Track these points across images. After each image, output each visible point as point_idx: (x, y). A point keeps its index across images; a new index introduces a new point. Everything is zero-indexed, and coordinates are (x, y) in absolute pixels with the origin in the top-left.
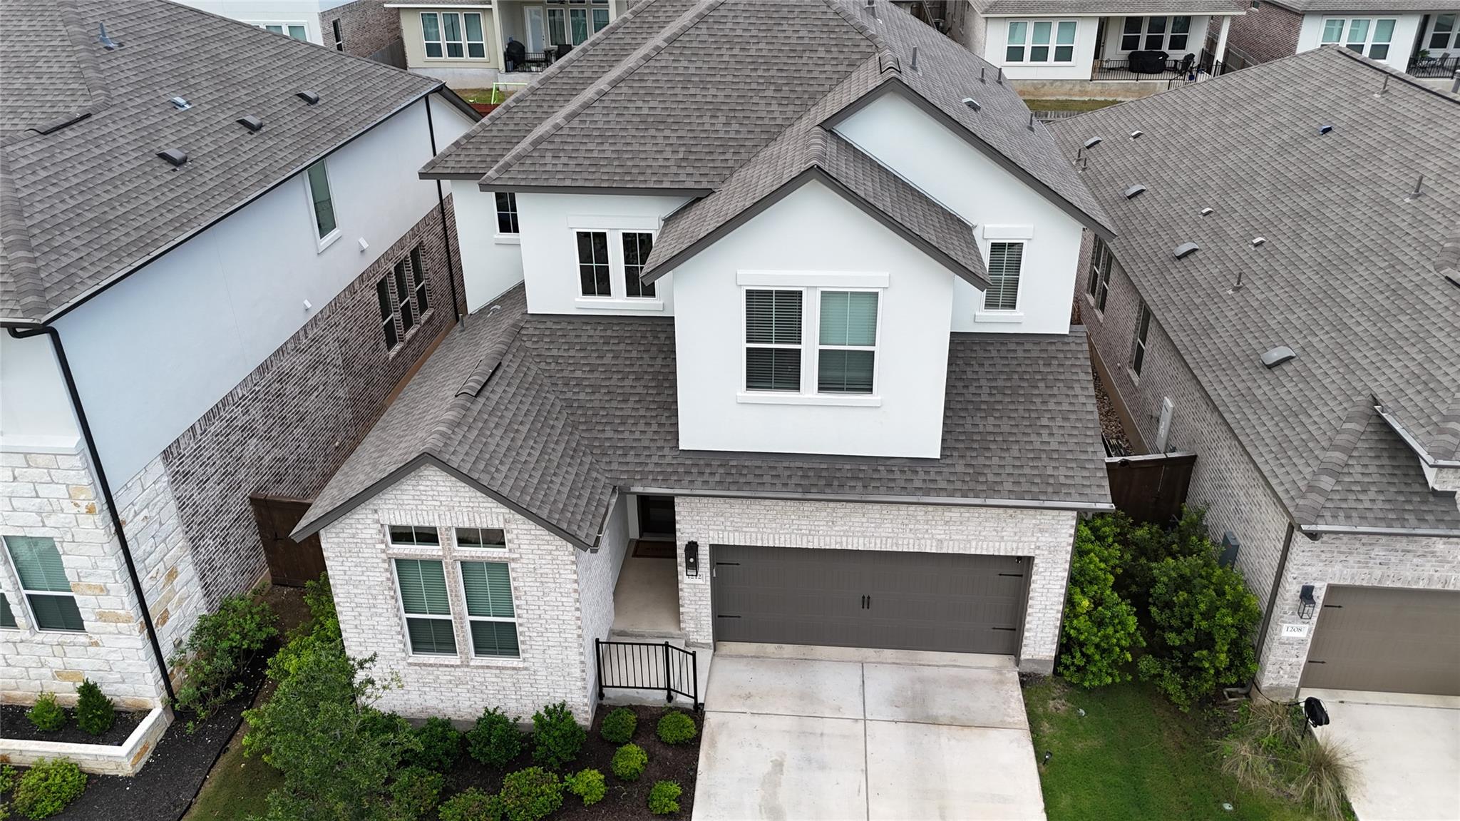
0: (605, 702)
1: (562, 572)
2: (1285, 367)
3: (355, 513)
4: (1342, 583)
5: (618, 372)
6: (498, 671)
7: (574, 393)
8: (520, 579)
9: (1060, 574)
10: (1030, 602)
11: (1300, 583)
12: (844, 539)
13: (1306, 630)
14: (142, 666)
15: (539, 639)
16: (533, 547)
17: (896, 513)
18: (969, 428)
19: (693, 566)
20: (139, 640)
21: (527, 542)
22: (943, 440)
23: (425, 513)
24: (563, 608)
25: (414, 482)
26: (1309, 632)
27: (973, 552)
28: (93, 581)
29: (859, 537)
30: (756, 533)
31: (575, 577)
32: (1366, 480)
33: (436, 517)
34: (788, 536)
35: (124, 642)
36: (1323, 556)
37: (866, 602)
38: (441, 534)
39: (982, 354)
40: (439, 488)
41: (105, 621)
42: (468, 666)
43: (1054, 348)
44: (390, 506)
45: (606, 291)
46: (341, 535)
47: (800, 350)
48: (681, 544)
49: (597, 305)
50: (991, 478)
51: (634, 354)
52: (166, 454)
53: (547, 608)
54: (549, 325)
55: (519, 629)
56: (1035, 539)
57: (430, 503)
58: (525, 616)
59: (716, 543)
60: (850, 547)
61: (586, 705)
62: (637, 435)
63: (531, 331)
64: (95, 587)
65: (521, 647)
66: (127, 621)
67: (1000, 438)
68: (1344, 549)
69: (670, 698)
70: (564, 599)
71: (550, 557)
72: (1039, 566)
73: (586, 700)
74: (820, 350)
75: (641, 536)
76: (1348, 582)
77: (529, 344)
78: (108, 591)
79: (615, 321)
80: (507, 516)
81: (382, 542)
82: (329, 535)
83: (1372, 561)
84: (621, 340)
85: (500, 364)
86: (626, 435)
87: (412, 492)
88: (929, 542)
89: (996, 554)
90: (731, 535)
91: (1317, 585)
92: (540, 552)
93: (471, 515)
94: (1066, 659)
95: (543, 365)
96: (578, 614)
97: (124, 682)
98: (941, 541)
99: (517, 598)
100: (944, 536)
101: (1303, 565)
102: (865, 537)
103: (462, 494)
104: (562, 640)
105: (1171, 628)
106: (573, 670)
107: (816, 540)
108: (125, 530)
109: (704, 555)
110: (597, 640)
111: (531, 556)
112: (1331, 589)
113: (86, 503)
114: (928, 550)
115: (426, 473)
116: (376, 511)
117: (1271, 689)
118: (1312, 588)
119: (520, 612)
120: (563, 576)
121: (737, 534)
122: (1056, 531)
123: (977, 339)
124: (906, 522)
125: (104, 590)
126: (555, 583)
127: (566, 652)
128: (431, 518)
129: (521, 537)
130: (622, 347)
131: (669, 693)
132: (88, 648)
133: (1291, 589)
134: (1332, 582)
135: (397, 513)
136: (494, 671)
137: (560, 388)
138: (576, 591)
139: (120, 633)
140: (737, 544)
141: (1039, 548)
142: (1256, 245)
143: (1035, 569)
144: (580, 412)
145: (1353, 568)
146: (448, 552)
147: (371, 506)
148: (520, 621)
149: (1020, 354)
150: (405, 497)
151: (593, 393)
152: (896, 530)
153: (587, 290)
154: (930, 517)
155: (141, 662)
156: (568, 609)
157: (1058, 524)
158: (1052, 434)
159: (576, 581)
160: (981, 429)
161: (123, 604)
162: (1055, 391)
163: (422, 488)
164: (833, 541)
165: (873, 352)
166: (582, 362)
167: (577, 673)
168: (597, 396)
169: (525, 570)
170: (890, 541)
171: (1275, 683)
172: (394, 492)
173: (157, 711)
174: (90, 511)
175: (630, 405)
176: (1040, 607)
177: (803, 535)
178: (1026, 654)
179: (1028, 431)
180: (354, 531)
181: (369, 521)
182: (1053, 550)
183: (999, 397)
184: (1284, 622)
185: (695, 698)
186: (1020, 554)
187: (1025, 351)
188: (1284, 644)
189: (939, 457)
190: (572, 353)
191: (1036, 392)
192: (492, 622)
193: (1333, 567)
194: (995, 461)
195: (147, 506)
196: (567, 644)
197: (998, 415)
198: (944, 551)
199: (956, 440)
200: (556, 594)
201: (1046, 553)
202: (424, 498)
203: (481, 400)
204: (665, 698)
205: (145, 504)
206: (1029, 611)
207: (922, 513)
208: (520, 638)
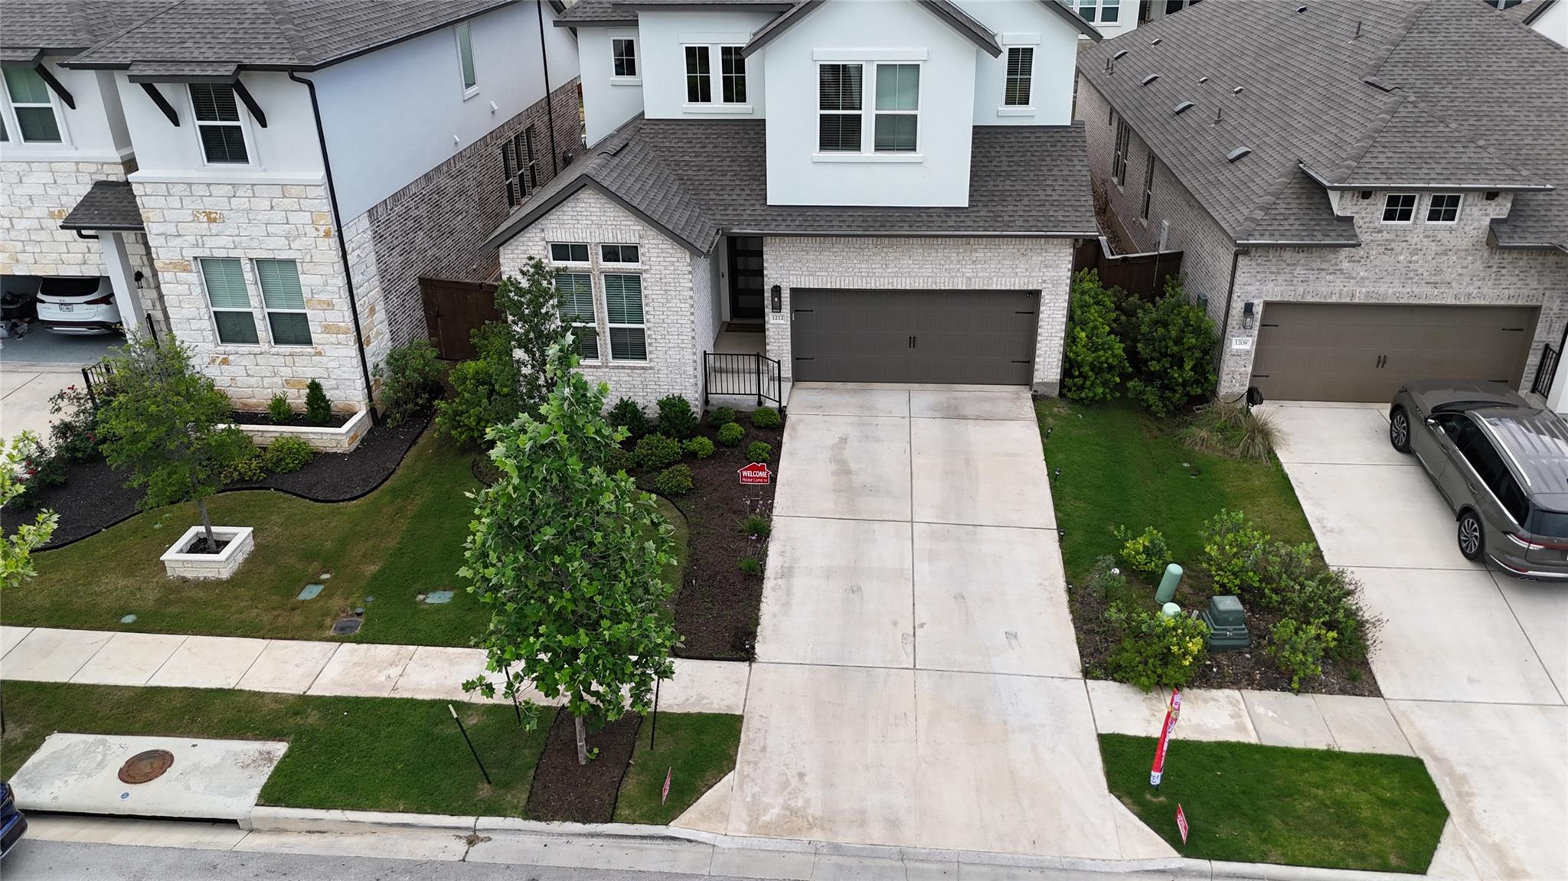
0: (709, 408)
1: (681, 281)
2: (1244, 159)
3: (527, 232)
4: (1274, 299)
5: (718, 156)
6: (630, 371)
7: (684, 171)
8: (650, 288)
9: (1062, 305)
10: (1039, 330)
11: (1242, 300)
12: (895, 279)
13: (1250, 343)
14: (353, 373)
15: (662, 341)
16: (660, 259)
17: (934, 255)
18: (991, 188)
19: (777, 308)
20: (353, 351)
21: (655, 255)
22: (970, 196)
23: (580, 231)
24: (681, 313)
25: (573, 205)
26: (1253, 344)
27: (994, 287)
28: (323, 297)
29: (906, 277)
30: (827, 277)
31: (691, 285)
32: (1287, 212)
33: (588, 234)
34: (851, 278)
35: (342, 352)
36: (1259, 277)
37: (912, 341)
38: (591, 249)
39: (1003, 140)
40: (591, 209)
41: (328, 333)
42: (607, 367)
43: (1059, 135)
44: (554, 226)
45: (706, 98)
46: (515, 252)
47: (860, 115)
48: (768, 287)
49: (700, 110)
50: (1006, 218)
51: (730, 145)
52: (371, 212)
53: (669, 313)
54: (662, 126)
55: (647, 333)
56: (1041, 274)
57: (585, 222)
58: (652, 321)
59: (795, 286)
60: (899, 287)
61: (697, 400)
62: (734, 197)
63: (648, 131)
64: (324, 302)
65: (648, 349)
66: (345, 333)
67: (1015, 194)
68: (1274, 269)
69: (760, 403)
70: (682, 305)
71: (672, 268)
72: (1046, 298)
73: (697, 395)
74: (876, 115)
75: (731, 319)
76: (1278, 299)
77: (647, 139)
78: (333, 305)
79: (715, 123)
80: (641, 233)
81: (547, 257)
82: (506, 252)
83: (1296, 279)
84: (719, 135)
85: (627, 144)
86: (726, 197)
87: (571, 213)
88: (960, 279)
89: (1012, 288)
90: (807, 278)
91: (1256, 301)
92: (665, 264)
93: (614, 231)
94: (1069, 382)
95: (658, 153)
96: (692, 318)
97: (338, 388)
98: (969, 279)
99: (646, 305)
100: (971, 274)
101: (1244, 285)
102: (911, 277)
103: (608, 214)
104: (680, 341)
105: (1153, 359)
106: (688, 369)
107: (873, 282)
108: (349, 257)
109: (786, 296)
110: (705, 352)
111: (658, 268)
112: (1267, 305)
113: (324, 227)
114: (960, 288)
115: (582, 196)
116: (543, 230)
117: (1227, 396)
118: (1252, 304)
119: (648, 317)
120: (682, 285)
121: (811, 278)
122: (1057, 267)
123: (999, 130)
124: (943, 262)
125: (330, 305)
126: (676, 291)
127: (682, 353)
128: (584, 235)
129: (651, 250)
130: (719, 140)
131: (759, 398)
132: (313, 358)
133: (1238, 307)
134: (1267, 299)
135: (559, 231)
136: (627, 371)
137: (673, 167)
138: (691, 298)
139: (339, 343)
140: (811, 287)
141: (1044, 282)
142: (1237, 92)
143: (1042, 300)
144: (689, 182)
145: (1282, 286)
146: (596, 264)
147: (540, 226)
148: (649, 325)
149: (1033, 139)
150: (566, 217)
151: (699, 170)
152: (935, 270)
153: (693, 98)
154: (961, 258)
155: (353, 369)
156: (685, 313)
157: (1059, 260)
158: (1054, 190)
159: (691, 289)
160: (1000, 188)
161: (344, 317)
162: (1059, 162)
163: (578, 209)
164: (886, 282)
165: (916, 116)
166: (689, 150)
167: (690, 371)
168: (702, 172)
169: (653, 280)
170: (930, 279)
171: (1230, 391)
172: (558, 213)
173: (362, 412)
174: (327, 235)
175: (728, 178)
176: (1047, 334)
177: (863, 276)
178: (1038, 378)
179: (1037, 188)
180: (525, 248)
181: (537, 239)
182: (1056, 283)
183: (1015, 168)
184: (1233, 336)
185: (780, 402)
186: (1030, 288)
187: (1037, 137)
188: (1234, 355)
189: (967, 206)
190: (680, 145)
191: (1044, 163)
192: (626, 329)
193: (1266, 285)
194: (1011, 208)
195: (359, 248)
196: (683, 345)
197: (1013, 179)
198: (972, 288)
199: (981, 196)
200: (676, 301)
201: (1050, 286)
202: (580, 218)
203: (617, 160)
204: (756, 403)
205: (359, 244)
206: (1039, 338)
207: (955, 254)
208: (648, 341)
